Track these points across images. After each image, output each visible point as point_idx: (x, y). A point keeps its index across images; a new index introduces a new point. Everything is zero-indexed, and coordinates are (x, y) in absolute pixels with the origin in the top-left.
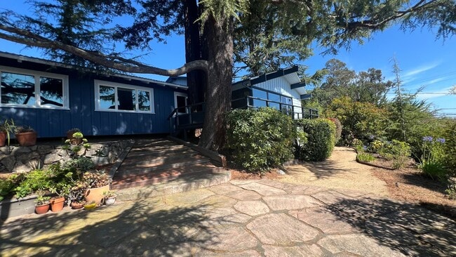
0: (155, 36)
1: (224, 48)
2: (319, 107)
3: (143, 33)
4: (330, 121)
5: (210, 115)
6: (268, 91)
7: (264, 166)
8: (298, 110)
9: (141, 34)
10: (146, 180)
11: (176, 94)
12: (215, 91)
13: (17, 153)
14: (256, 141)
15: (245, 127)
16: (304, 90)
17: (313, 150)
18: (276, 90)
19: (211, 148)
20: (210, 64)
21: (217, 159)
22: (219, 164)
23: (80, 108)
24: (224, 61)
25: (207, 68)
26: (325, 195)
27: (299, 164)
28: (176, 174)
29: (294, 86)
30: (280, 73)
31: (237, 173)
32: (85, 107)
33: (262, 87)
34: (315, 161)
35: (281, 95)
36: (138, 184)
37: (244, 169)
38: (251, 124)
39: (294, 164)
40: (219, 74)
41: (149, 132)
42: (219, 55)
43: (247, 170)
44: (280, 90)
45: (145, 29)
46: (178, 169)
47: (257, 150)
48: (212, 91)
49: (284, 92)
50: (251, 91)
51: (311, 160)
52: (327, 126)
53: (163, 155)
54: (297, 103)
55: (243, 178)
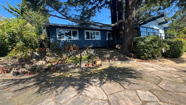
0: (98, 11)
1: (132, 13)
2: (175, 33)
3: (94, 10)
4: (183, 40)
5: (126, 39)
6: (147, 28)
7: (150, 58)
8: (163, 35)
9: (93, 11)
10: (108, 60)
11: (108, 32)
12: (128, 30)
13: (76, 52)
14: (147, 48)
15: (142, 43)
16: (166, 25)
17: (172, 53)
18: (151, 27)
19: (126, 51)
20: (126, 20)
21: (130, 55)
22: (131, 57)
23: (81, 39)
24: (132, 19)
25: (125, 22)
26: (182, 68)
27: (164, 58)
28: (117, 59)
29: (160, 24)
30: (154, 19)
31: (138, 60)
32: (82, 39)
33: (144, 26)
34: (173, 58)
35: (153, 29)
36: (106, 61)
37: (141, 58)
38: (145, 42)
39: (162, 58)
40: (129, 24)
41: (99, 46)
42: (130, 16)
43: (143, 59)
44: (153, 26)
45: (94, 9)
46: (116, 58)
47: (148, 52)
48: (127, 30)
49: (155, 27)
50: (140, 28)
51: (171, 57)
52: (181, 42)
53: (109, 54)
54: (162, 32)
55: (141, 62)
